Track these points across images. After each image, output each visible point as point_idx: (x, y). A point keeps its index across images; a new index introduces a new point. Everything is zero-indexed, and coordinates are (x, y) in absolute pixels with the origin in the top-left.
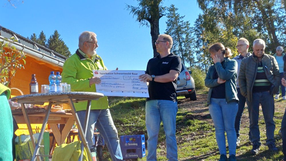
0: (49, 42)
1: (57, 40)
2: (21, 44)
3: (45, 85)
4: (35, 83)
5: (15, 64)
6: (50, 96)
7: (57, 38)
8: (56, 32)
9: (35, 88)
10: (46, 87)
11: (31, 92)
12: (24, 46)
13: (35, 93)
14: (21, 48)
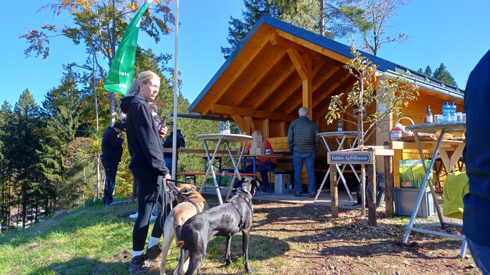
0: (434, 75)
1: (443, 72)
2: (413, 78)
3: (438, 115)
4: (429, 114)
5: (408, 96)
6: (444, 125)
7: (443, 70)
8: (442, 65)
9: (429, 118)
10: (439, 117)
12: (417, 79)
13: (429, 123)
14: (413, 81)
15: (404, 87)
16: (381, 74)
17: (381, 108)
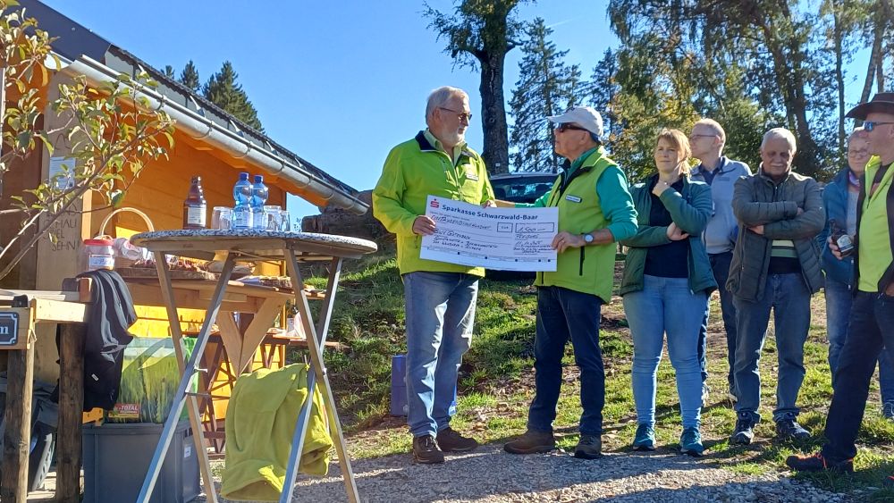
0: (205, 92)
1: (229, 88)
2: (156, 93)
3: (222, 209)
4: (197, 202)
5: (143, 145)
6: (237, 238)
7: (229, 82)
8: (227, 67)
9: (199, 214)
10: (224, 212)
11: (186, 225)
12: (165, 98)
13: (197, 227)
14: (156, 103)
15: (132, 115)
16: (64, 65)
17: (60, 172)
